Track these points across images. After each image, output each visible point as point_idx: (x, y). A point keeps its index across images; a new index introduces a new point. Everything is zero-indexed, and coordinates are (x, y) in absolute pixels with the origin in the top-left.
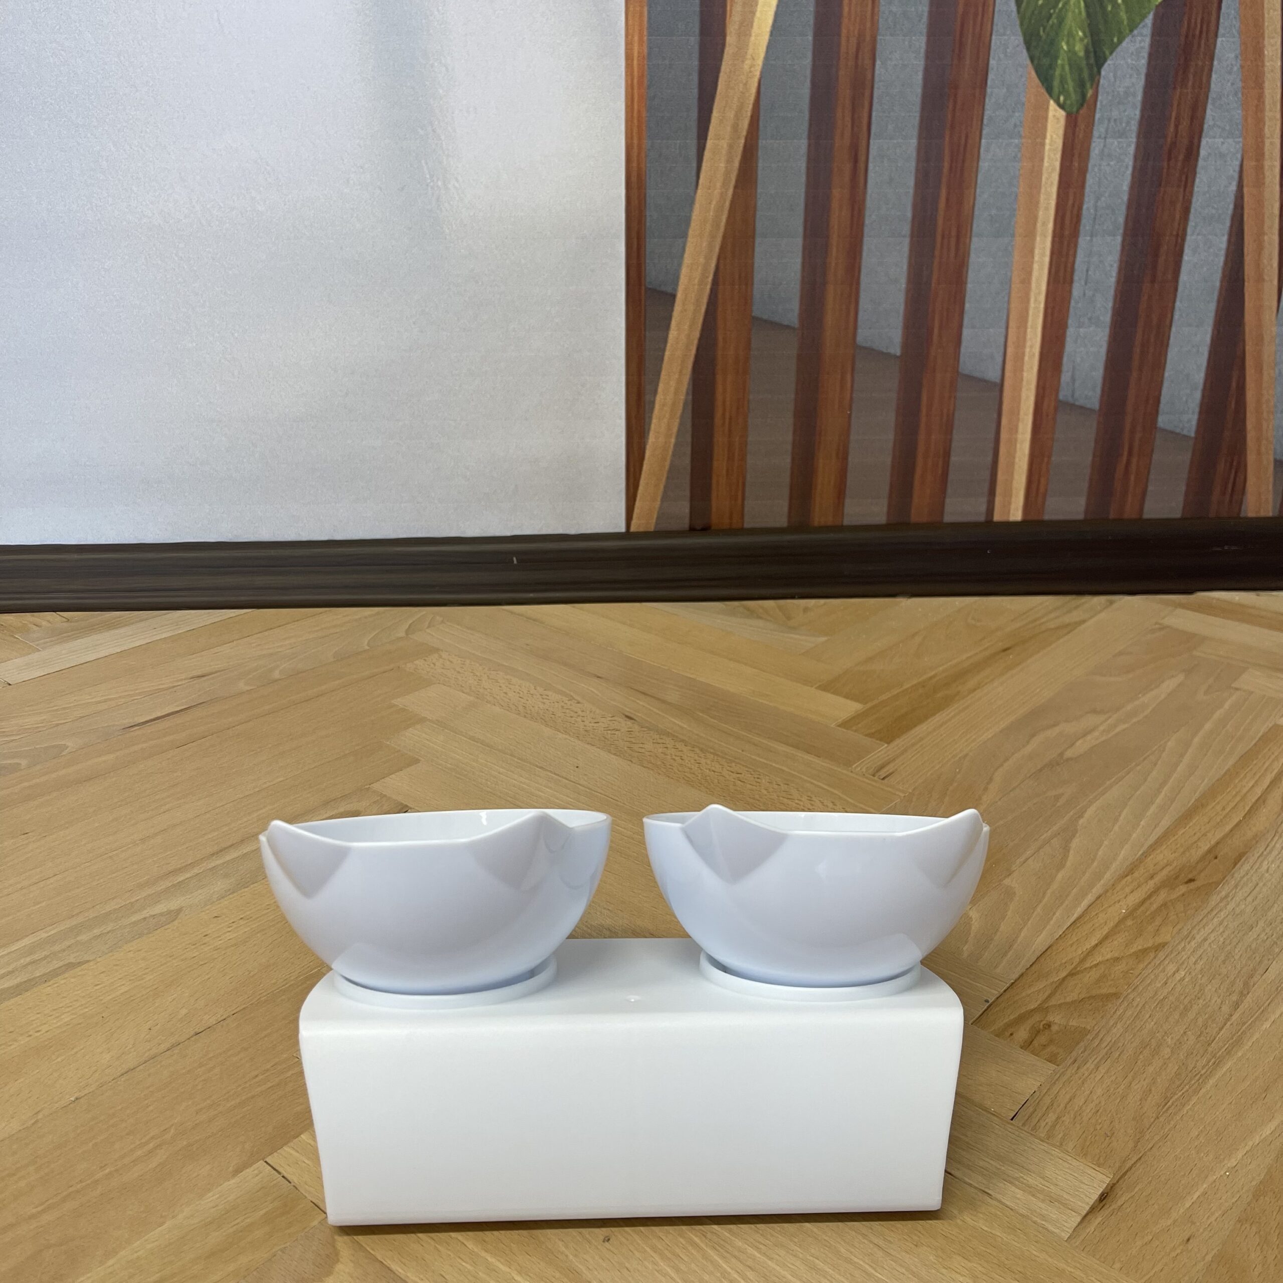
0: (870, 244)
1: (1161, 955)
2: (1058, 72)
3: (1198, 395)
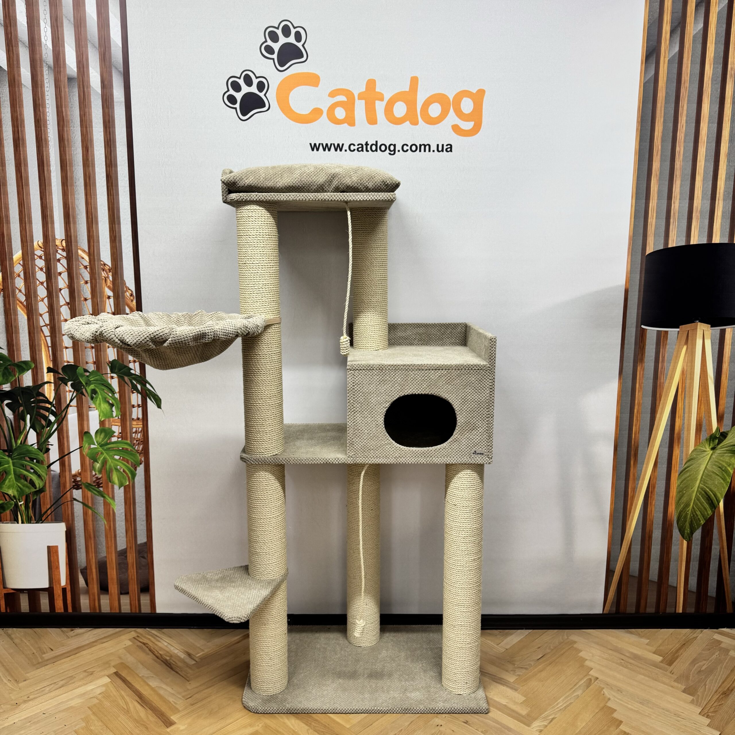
0: (652, 563)
2: (685, 535)
3: (715, 589)
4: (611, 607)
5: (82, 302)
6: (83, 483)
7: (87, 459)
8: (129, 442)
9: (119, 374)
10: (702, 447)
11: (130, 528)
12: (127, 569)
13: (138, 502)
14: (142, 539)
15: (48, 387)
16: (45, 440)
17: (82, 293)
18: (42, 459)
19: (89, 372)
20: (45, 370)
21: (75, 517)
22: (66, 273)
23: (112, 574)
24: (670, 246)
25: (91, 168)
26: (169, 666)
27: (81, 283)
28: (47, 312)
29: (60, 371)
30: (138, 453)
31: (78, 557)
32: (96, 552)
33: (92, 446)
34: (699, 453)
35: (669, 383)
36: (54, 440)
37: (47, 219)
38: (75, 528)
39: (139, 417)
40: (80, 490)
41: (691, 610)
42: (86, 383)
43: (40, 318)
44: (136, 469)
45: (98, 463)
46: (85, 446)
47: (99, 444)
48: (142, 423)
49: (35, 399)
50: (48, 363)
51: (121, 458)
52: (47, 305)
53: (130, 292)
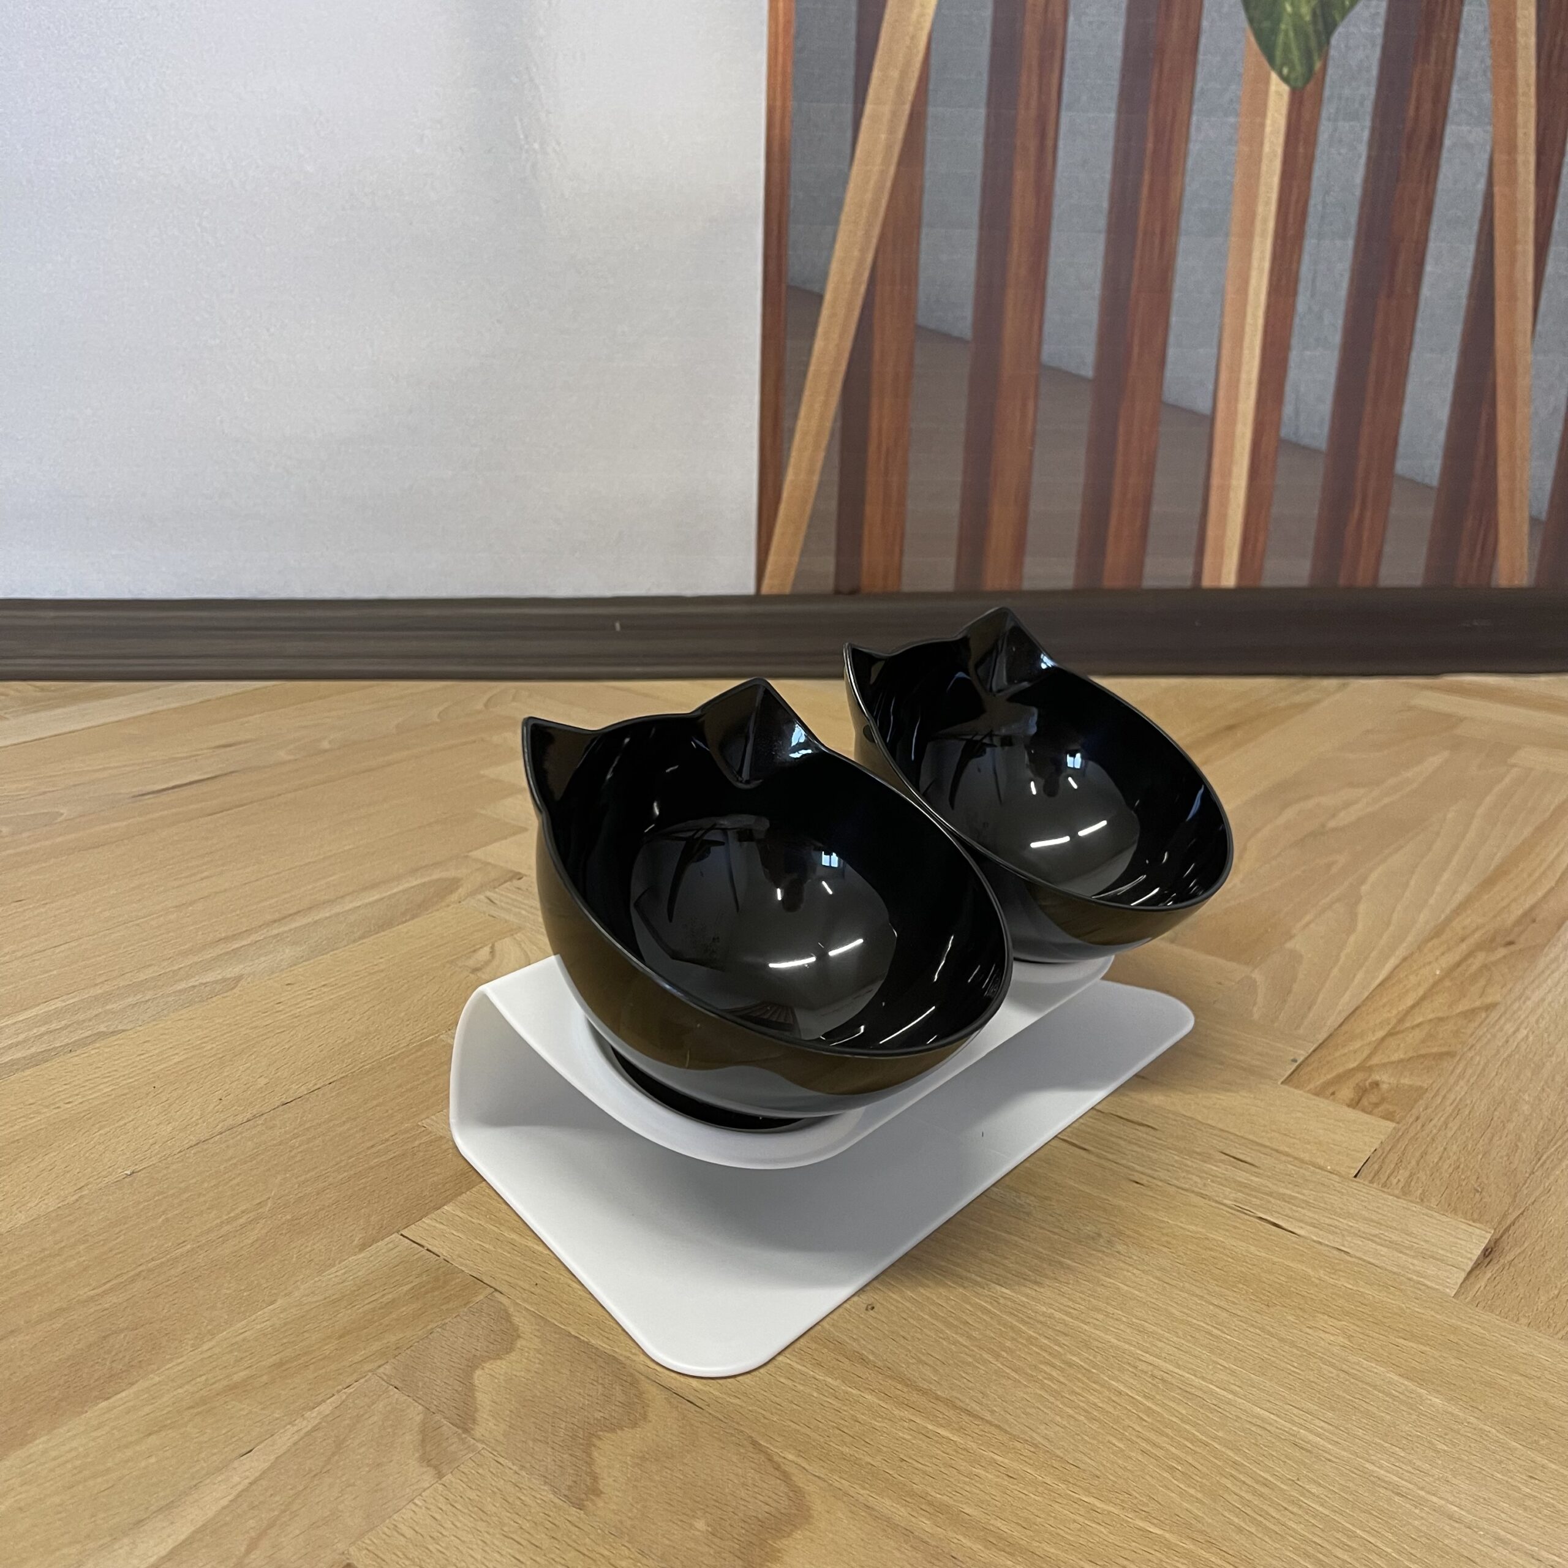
1: (1494, 1015)
2: (1281, 39)
41: (1290, 566)
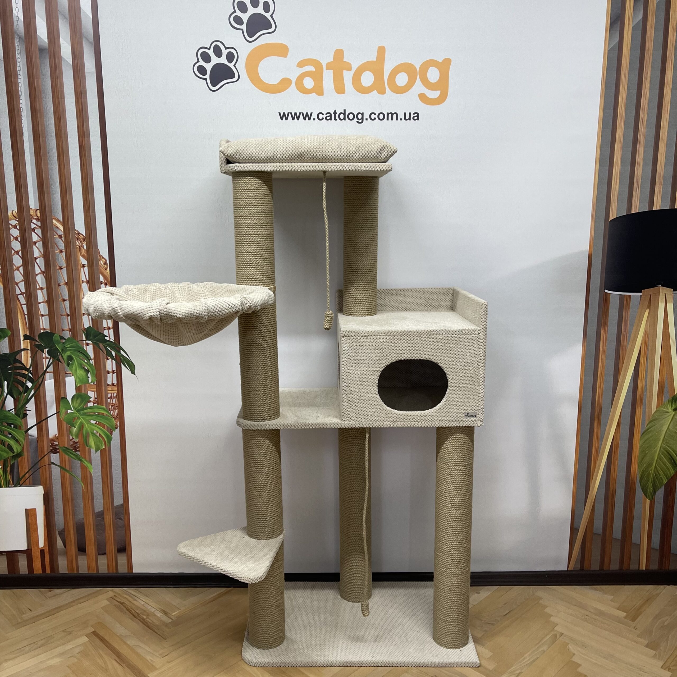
2: (648, 494)
4: (575, 564)
5: (57, 270)
6: (61, 448)
7: (65, 424)
8: (104, 407)
9: (94, 340)
10: (665, 409)
11: (107, 490)
12: (104, 530)
13: (114, 466)
14: (118, 501)
15: (25, 354)
16: (22, 406)
17: (57, 262)
18: (19, 424)
19: (65, 339)
20: (22, 338)
21: (53, 481)
22: (41, 242)
23: (90, 535)
24: (633, 212)
25: (63, 138)
26: (146, 624)
27: (56, 252)
28: (22, 281)
29: (37, 338)
30: (113, 417)
31: (56, 520)
32: (74, 514)
33: (69, 411)
34: (661, 414)
35: (632, 346)
36: (31, 406)
37: (21, 189)
38: (53, 491)
39: (114, 382)
40: (58, 454)
41: (654, 567)
42: (62, 350)
43: (16, 286)
44: (111, 434)
45: (75, 427)
46: (62, 411)
47: (75, 409)
48: (116, 389)
49: (11, 366)
50: (24, 331)
51: (97, 422)
52: (23, 274)
53: (104, 261)
